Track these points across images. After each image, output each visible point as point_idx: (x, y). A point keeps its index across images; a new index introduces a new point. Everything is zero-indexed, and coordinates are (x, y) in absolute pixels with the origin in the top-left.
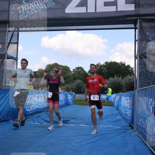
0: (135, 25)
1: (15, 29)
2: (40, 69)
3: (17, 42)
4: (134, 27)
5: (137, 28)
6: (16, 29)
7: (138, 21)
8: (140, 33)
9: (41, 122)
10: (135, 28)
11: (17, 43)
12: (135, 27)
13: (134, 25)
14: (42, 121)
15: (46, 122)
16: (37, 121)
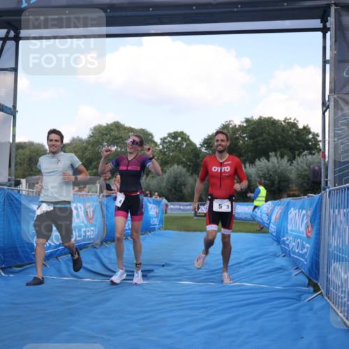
0: (324, 21)
1: (8, 33)
2: (75, 137)
3: (13, 66)
4: (321, 26)
5: (329, 29)
6: (12, 34)
7: (333, 9)
8: (336, 41)
10: (324, 30)
11: (15, 70)
12: (325, 26)
13: (321, 22)
15: (92, 275)
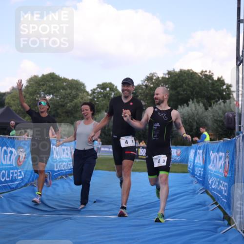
9: (19, 210)
14: (22, 208)
16: (10, 207)
